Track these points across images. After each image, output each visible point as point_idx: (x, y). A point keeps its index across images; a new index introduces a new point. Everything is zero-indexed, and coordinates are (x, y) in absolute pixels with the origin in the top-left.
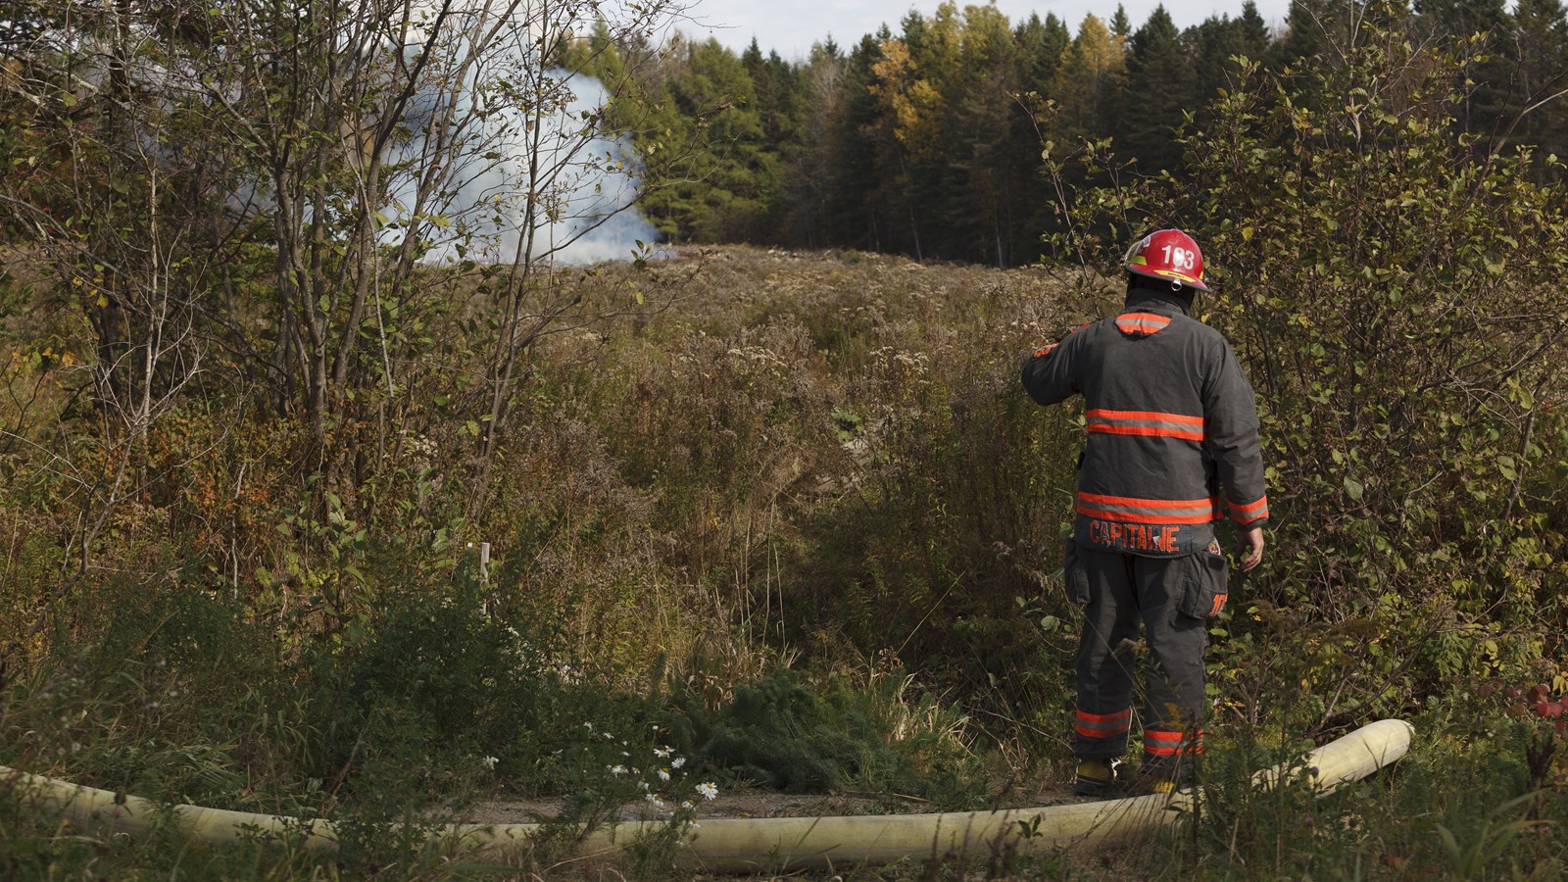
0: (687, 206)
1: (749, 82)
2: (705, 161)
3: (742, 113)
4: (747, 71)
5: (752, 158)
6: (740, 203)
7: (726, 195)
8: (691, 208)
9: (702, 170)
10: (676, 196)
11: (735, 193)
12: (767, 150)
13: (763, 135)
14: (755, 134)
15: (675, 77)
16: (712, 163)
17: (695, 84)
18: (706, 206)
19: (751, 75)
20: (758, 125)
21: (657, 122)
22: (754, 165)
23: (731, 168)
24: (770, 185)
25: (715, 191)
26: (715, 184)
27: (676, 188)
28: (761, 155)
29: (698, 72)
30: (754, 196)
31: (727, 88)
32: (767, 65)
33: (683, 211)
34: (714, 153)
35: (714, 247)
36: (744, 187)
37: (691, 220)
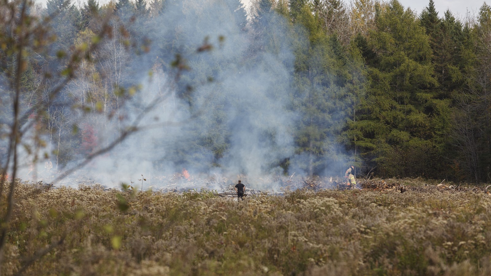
0: (370, 145)
1: (427, 39)
2: (387, 106)
3: (419, 65)
4: (424, 29)
5: (427, 104)
6: (416, 142)
7: (404, 135)
8: (374, 146)
9: (384, 113)
10: (361, 136)
11: (412, 134)
12: (441, 97)
13: (437, 85)
14: (430, 84)
15: (363, 33)
16: (393, 108)
17: (379, 40)
18: (387, 145)
19: (428, 33)
20: (433, 76)
21: (347, 72)
22: (430, 110)
23: (409, 112)
24: (443, 128)
25: (395, 132)
26: (395, 127)
27: (362, 129)
28: (435, 101)
29: (383, 30)
30: (429, 137)
31: (407, 44)
32: (442, 24)
33: (367, 149)
34: (395, 99)
35: (393, 180)
36: (420, 129)
37: (373, 157)
